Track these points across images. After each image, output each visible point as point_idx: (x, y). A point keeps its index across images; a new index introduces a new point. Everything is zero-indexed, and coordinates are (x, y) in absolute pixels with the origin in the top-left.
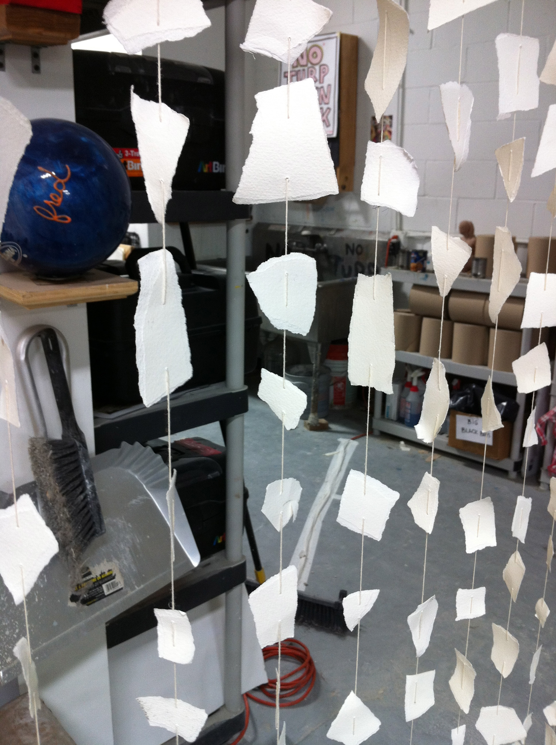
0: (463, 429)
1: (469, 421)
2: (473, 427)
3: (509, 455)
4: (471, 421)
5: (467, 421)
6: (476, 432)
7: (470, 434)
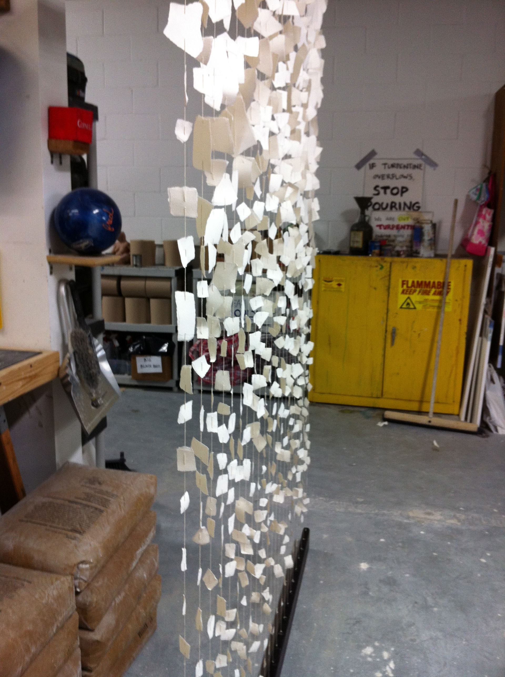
0: (141, 366)
1: (145, 360)
2: (148, 363)
3: (172, 377)
4: (147, 359)
5: (143, 360)
6: (150, 366)
7: (147, 368)
